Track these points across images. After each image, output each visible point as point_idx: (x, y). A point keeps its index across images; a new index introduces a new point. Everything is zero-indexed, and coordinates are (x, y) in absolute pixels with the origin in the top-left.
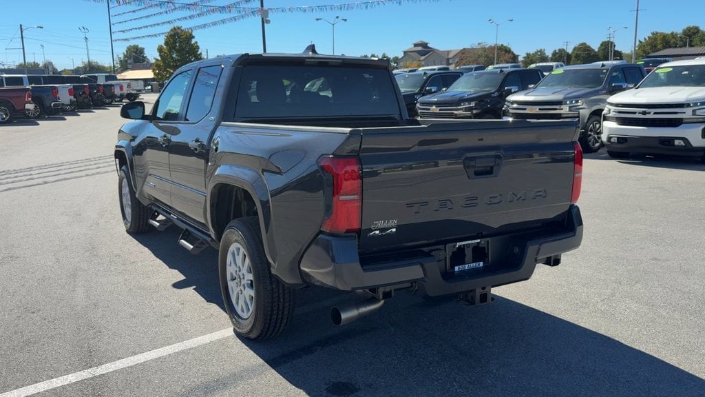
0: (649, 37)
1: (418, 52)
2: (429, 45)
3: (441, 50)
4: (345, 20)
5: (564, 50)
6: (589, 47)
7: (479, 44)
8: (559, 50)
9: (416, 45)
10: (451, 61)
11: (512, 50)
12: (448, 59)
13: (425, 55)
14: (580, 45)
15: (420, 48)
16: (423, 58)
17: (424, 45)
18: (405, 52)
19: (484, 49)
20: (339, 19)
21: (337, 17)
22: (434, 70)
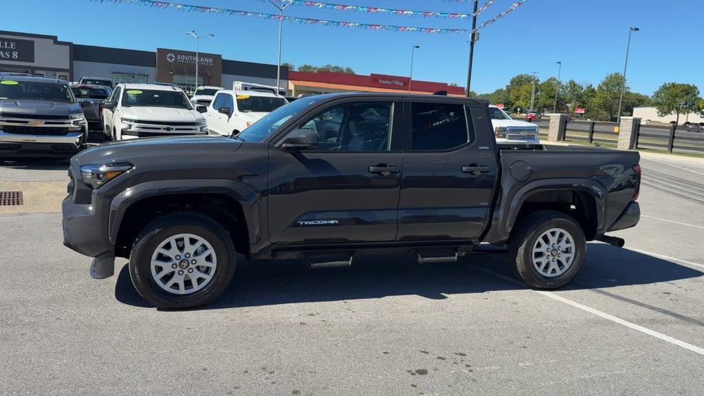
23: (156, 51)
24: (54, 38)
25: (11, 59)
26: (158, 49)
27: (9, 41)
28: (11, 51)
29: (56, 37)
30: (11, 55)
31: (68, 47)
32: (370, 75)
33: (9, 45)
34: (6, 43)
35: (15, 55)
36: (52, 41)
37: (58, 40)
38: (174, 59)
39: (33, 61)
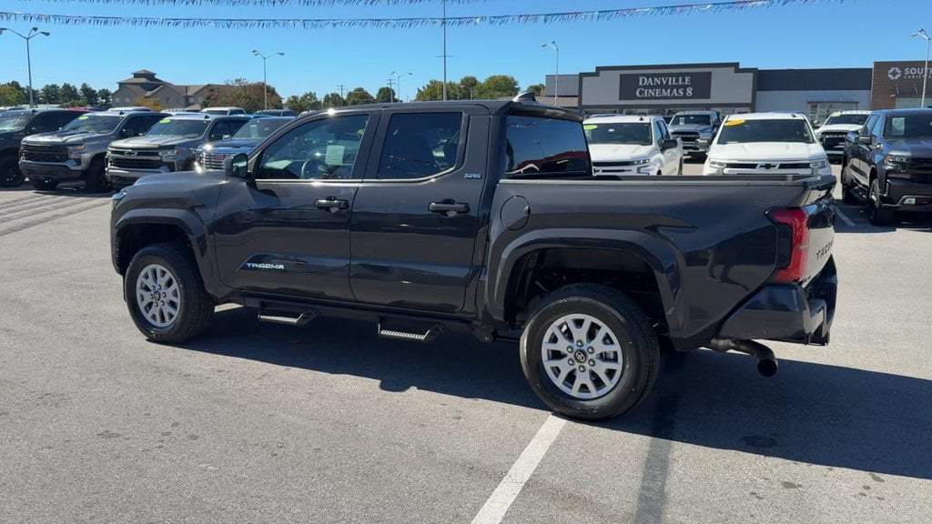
0: (428, 86)
1: (141, 85)
2: (156, 77)
3: (175, 84)
4: (47, 34)
5: (337, 95)
6: (367, 93)
7: (237, 80)
8: (332, 95)
9: (136, 75)
10: (191, 100)
11: (277, 91)
12: (187, 98)
13: (151, 90)
14: (356, 90)
15: (143, 80)
16: (149, 93)
17: (150, 76)
18: (121, 84)
19: (245, 88)
20: (38, 31)
21: (35, 29)
22: (225, 112)
23: (871, 66)
24: (736, 65)
25: (685, 97)
26: (876, 63)
27: (684, 75)
28: (685, 87)
29: (738, 63)
30: (685, 92)
31: (751, 75)
33: (683, 80)
34: (680, 79)
35: (689, 91)
36: (733, 69)
37: (740, 67)
38: (899, 76)
39: (708, 97)
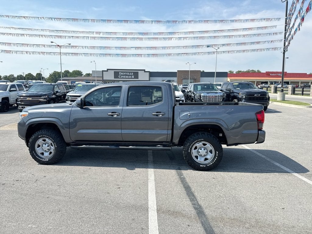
0: (53, 73)
6: (32, 75)
8: (20, 75)
23: (177, 71)
24: (144, 70)
25: (132, 78)
26: (178, 71)
27: (131, 72)
29: (145, 70)
30: (132, 77)
31: (148, 73)
32: (265, 72)
33: (131, 74)
35: (133, 77)
36: (144, 71)
37: (146, 71)
39: (138, 78)
